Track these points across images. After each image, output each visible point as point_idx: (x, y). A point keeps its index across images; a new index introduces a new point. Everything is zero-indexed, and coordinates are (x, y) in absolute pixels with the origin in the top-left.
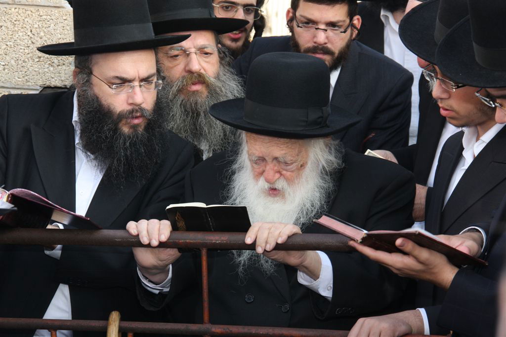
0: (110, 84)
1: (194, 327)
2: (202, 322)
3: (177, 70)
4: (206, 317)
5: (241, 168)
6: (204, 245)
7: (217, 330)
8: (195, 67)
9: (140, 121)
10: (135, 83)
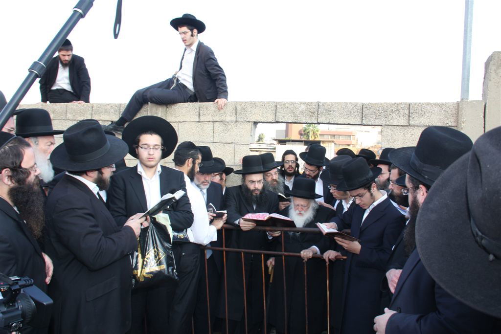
0: (249, 181)
1: (280, 253)
4: (283, 250)
5: (291, 208)
7: (286, 254)
8: (274, 178)
9: (258, 192)
10: (256, 182)
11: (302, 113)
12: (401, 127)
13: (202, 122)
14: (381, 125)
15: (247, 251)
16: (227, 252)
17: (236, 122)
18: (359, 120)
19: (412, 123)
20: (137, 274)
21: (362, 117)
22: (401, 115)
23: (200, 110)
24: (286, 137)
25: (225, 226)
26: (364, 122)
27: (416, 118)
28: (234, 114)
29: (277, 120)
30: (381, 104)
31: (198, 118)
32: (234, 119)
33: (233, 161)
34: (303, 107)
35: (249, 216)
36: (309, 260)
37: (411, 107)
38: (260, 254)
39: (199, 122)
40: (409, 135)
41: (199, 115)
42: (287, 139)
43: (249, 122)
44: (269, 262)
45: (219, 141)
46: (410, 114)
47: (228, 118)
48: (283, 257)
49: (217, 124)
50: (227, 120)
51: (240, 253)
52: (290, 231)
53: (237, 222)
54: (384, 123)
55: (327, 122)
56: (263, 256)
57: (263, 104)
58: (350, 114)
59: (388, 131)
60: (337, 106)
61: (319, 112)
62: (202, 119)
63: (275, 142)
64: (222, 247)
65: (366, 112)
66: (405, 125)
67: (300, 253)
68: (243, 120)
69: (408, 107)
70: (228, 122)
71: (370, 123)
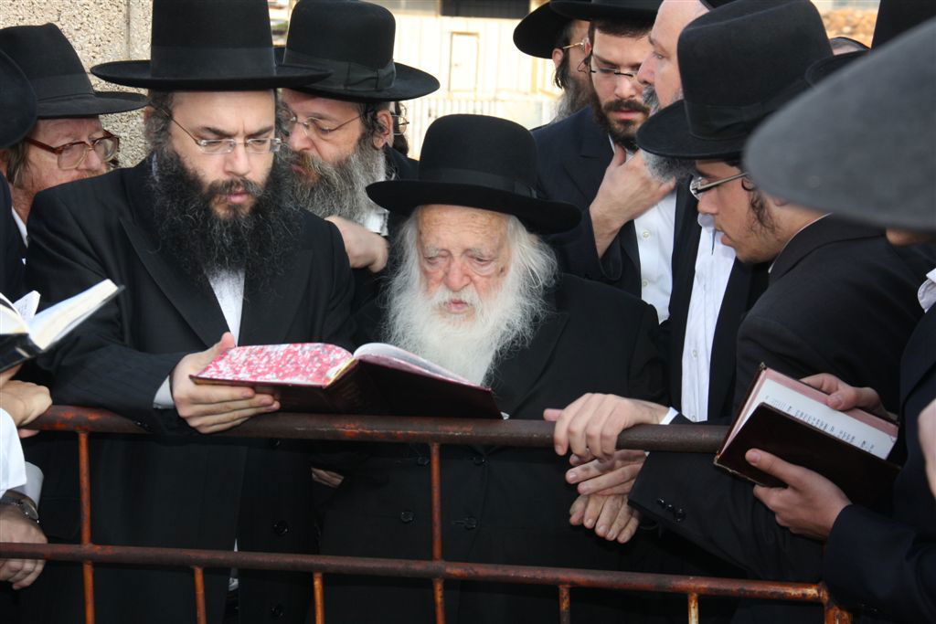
6: (437, 438)
7: (455, 570)
10: (235, 139)
15: (220, 556)
48: (439, 587)
64: (77, 540)
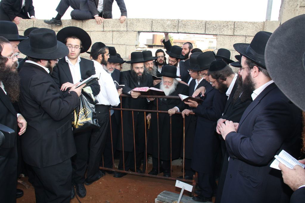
0: (136, 68)
1: (155, 111)
2: (157, 110)
3: (147, 67)
4: (157, 109)
5: (162, 84)
6: (158, 97)
7: (159, 111)
8: (151, 66)
9: (141, 74)
10: (139, 68)
11: (168, 26)
12: (229, 36)
13: (105, 31)
14: (217, 35)
15: (135, 110)
16: (123, 111)
17: (127, 31)
18: (203, 31)
19: (235, 34)
20: (74, 124)
21: (205, 30)
22: (229, 29)
23: (104, 24)
24: (152, 44)
25: (122, 95)
26: (207, 33)
27: (238, 31)
28: (126, 26)
29: (152, 30)
30: (217, 21)
31: (103, 29)
32: (125, 29)
33: (125, 56)
34: (169, 22)
35: (137, 89)
36: (173, 115)
37: (235, 24)
38: (144, 112)
39: (103, 31)
40: (234, 41)
41: (103, 27)
42: (153, 44)
43: (135, 31)
44: (147, 117)
45: (116, 43)
46: (235, 28)
47: (122, 29)
48: (158, 113)
49: (115, 33)
50: (121, 30)
51: (131, 111)
52: (161, 98)
53: (129, 93)
54: (219, 33)
55: (184, 32)
56: (145, 113)
57: (144, 20)
58: (198, 27)
59: (220, 38)
60: (190, 22)
61: (179, 26)
62: (105, 29)
63: (146, 47)
64: (120, 108)
65: (208, 26)
66: (231, 35)
67: (168, 111)
68: (131, 30)
69: (233, 23)
70: (122, 32)
71: (210, 33)
